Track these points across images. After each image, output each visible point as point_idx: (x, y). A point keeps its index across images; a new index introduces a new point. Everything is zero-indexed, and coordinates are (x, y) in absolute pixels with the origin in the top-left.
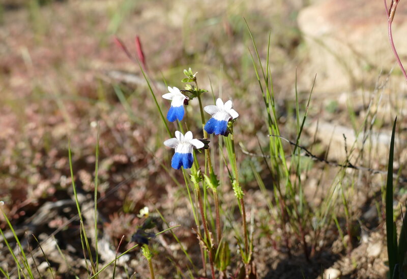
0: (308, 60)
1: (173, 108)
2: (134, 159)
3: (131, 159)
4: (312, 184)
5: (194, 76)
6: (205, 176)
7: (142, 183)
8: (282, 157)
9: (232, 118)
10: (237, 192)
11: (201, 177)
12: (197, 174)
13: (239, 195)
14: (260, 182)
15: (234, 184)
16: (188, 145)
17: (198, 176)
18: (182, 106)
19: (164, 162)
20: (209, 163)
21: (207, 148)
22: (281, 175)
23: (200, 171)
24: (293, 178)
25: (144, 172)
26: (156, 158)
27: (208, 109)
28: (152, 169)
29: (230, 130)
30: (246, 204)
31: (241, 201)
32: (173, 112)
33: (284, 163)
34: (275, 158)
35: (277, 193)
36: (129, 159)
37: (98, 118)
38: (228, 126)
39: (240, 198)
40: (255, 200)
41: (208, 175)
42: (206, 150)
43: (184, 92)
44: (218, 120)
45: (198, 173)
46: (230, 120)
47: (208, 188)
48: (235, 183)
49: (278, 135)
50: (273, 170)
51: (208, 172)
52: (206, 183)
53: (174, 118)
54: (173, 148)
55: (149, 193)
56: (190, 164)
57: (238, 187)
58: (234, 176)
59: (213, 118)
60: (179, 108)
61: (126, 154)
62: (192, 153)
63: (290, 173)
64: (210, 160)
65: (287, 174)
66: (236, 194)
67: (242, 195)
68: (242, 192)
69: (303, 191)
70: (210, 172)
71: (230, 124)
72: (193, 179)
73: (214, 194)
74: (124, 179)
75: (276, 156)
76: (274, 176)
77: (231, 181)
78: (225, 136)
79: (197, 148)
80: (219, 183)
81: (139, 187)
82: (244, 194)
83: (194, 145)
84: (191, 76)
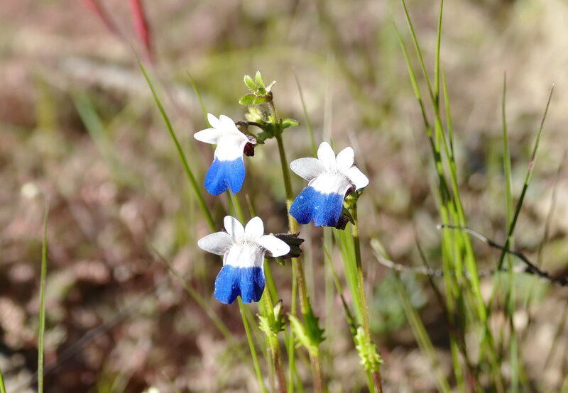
0: (540, 38)
1: (218, 164)
2: (124, 273)
3: (116, 273)
4: (545, 337)
5: (268, 90)
6: (292, 318)
7: (141, 330)
8: (472, 275)
9: (354, 187)
10: (366, 356)
11: (283, 321)
12: (273, 315)
13: (370, 363)
14: (419, 333)
15: (358, 337)
16: (254, 249)
17: (276, 319)
18: (239, 159)
19: (194, 283)
20: (300, 289)
21: (296, 256)
22: (470, 315)
23: (282, 308)
24: (497, 322)
25: (147, 305)
26: (175, 273)
27: (299, 167)
28: (167, 297)
29: (349, 215)
30: (386, 382)
31: (374, 376)
32: (220, 173)
33: (475, 287)
34: (454, 277)
35: (459, 358)
36: (111, 271)
37: (37, 172)
38: (346, 206)
39: (372, 371)
40: (409, 373)
41: (299, 316)
42: (294, 260)
43: (244, 127)
44: (323, 193)
45: (277, 310)
46: (350, 192)
47: (298, 346)
48: (360, 334)
49: (462, 224)
50: (451, 304)
51: (298, 309)
52: (295, 335)
53: (222, 187)
54: (220, 254)
55: (159, 354)
56: (257, 293)
57: (368, 344)
58: (360, 320)
59: (311, 188)
60: (233, 164)
61: (103, 260)
62: (262, 268)
63: (489, 312)
64: (303, 282)
65: (482, 313)
66: (363, 361)
67: (377, 363)
68: (377, 356)
69: (519, 354)
70: (304, 311)
71: (351, 201)
72: (265, 325)
73: (313, 360)
74: (100, 322)
75: (458, 273)
76: (452, 320)
77: (352, 330)
78: (338, 227)
79: (274, 256)
80: (324, 335)
81: (134, 341)
82: (381, 361)
83: (268, 248)
84: (262, 90)
